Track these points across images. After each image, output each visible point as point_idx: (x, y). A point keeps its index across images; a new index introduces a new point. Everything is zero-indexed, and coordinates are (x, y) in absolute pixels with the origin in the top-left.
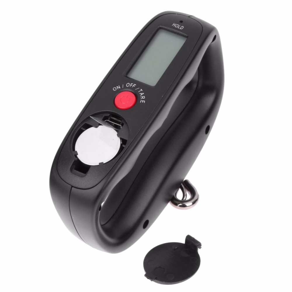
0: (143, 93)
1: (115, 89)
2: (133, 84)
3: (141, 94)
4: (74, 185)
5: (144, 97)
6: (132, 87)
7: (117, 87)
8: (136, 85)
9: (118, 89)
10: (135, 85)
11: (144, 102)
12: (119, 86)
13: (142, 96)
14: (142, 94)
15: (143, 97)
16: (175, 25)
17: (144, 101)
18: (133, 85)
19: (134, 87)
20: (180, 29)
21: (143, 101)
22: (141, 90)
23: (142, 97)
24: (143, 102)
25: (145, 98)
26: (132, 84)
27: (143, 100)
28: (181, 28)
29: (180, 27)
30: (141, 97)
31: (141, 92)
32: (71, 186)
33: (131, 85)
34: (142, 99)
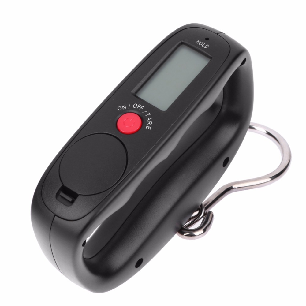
0: (151, 118)
1: (120, 108)
2: (140, 105)
3: (148, 119)
4: (57, 214)
5: (151, 122)
6: (140, 109)
7: (123, 106)
8: (144, 107)
9: (123, 109)
10: (142, 107)
11: (150, 129)
12: (125, 106)
13: (149, 121)
14: (149, 119)
16: (199, 42)
18: (141, 106)
19: (141, 108)
20: (205, 47)
21: (149, 127)
22: (149, 114)
23: (149, 123)
24: (148, 128)
25: (151, 124)
26: (139, 106)
27: (149, 125)
30: (148, 122)
31: (149, 116)
32: (54, 215)
33: (138, 106)
34: (149, 124)
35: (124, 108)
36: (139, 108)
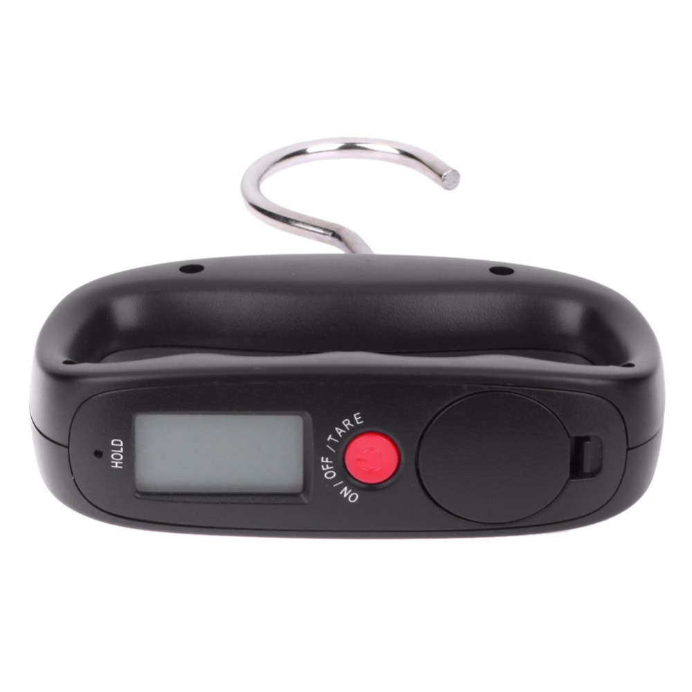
0: (337, 429)
1: (353, 498)
2: (323, 466)
3: (342, 434)
5: (343, 422)
6: (331, 462)
7: (345, 495)
8: (322, 458)
9: (350, 491)
10: (325, 460)
11: (358, 414)
12: (341, 493)
13: (343, 428)
14: (340, 431)
15: (346, 426)
16: (117, 463)
17: (355, 415)
18: (325, 464)
19: (329, 460)
20: (122, 445)
21: (356, 419)
22: (330, 438)
23: (349, 426)
24: (360, 418)
25: (347, 420)
26: (325, 467)
27: (353, 421)
28: (119, 443)
29: (118, 448)
30: (348, 429)
31: (335, 435)
33: (328, 468)
34: (351, 423)
35: (347, 491)
36: (330, 465)
